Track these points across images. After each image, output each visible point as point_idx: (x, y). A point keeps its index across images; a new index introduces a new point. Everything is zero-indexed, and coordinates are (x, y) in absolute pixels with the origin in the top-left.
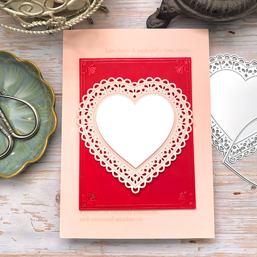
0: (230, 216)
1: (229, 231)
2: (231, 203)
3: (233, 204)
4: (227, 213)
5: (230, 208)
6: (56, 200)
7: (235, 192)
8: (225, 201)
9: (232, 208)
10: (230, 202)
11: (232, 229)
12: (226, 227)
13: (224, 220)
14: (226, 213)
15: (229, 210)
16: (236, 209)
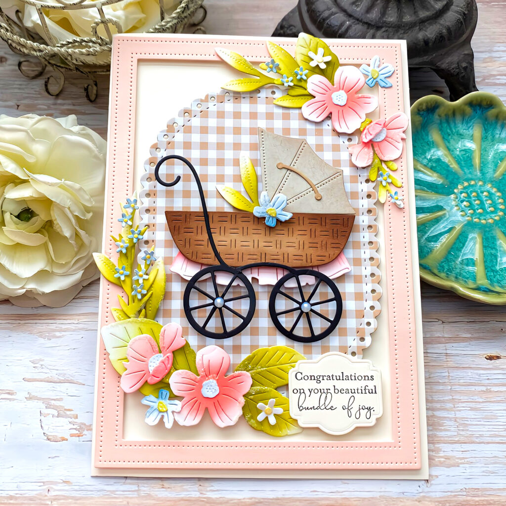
0: (487, 404)
11: (496, 433)
12: (482, 428)
13: (474, 413)
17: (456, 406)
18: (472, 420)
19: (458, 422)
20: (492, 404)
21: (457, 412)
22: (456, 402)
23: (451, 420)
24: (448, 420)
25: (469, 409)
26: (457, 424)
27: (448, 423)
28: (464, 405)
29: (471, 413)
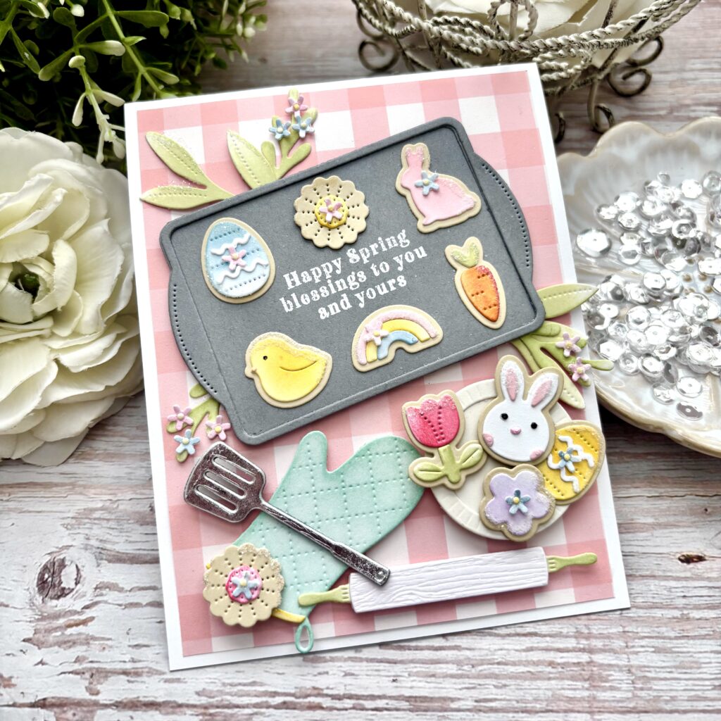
0: (683, 641)
1: (690, 703)
2: (679, 594)
3: (684, 597)
4: (667, 631)
5: (677, 613)
6: (38, 585)
7: (685, 554)
8: (652, 587)
9: (685, 612)
10: (673, 590)
11: (699, 693)
12: (675, 685)
13: (661, 657)
14: (663, 629)
15: (674, 618)
16: (698, 617)
17: (630, 644)
18: (658, 670)
19: (633, 674)
20: (691, 642)
21: (631, 656)
22: (629, 636)
23: (621, 671)
24: (617, 669)
25: (653, 649)
26: (633, 677)
27: (616, 675)
28: (643, 642)
29: (655, 657)
